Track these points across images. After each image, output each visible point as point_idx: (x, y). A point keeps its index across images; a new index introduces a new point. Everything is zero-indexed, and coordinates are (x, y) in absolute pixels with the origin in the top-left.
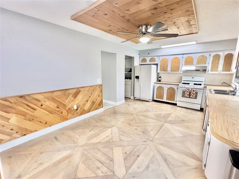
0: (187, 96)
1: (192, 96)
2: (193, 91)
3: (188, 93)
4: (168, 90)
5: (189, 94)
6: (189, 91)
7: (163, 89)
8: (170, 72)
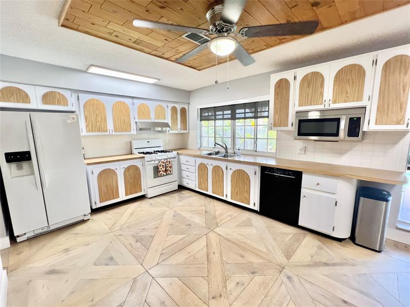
0: (163, 173)
1: (169, 172)
2: (168, 163)
3: (163, 167)
4: (127, 174)
5: (164, 169)
6: (164, 164)
7: (115, 173)
8: (114, 133)
